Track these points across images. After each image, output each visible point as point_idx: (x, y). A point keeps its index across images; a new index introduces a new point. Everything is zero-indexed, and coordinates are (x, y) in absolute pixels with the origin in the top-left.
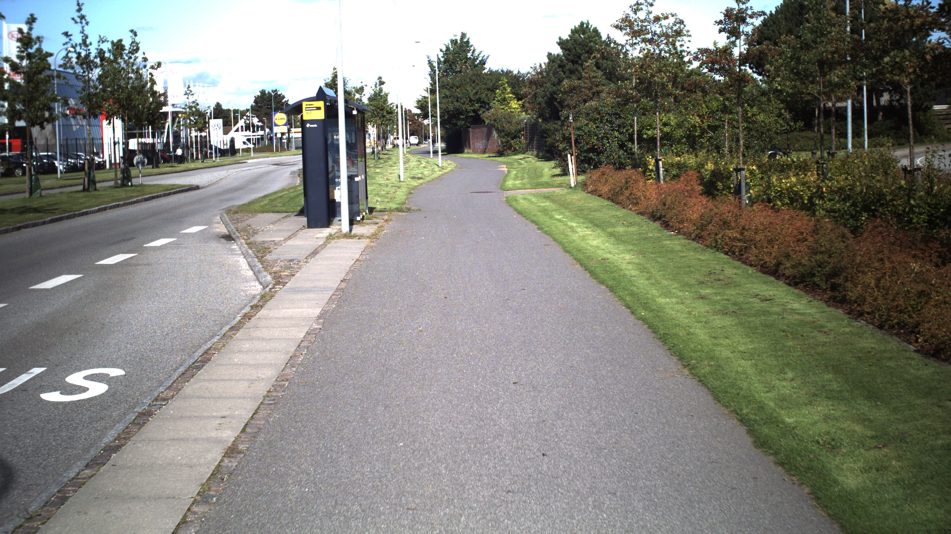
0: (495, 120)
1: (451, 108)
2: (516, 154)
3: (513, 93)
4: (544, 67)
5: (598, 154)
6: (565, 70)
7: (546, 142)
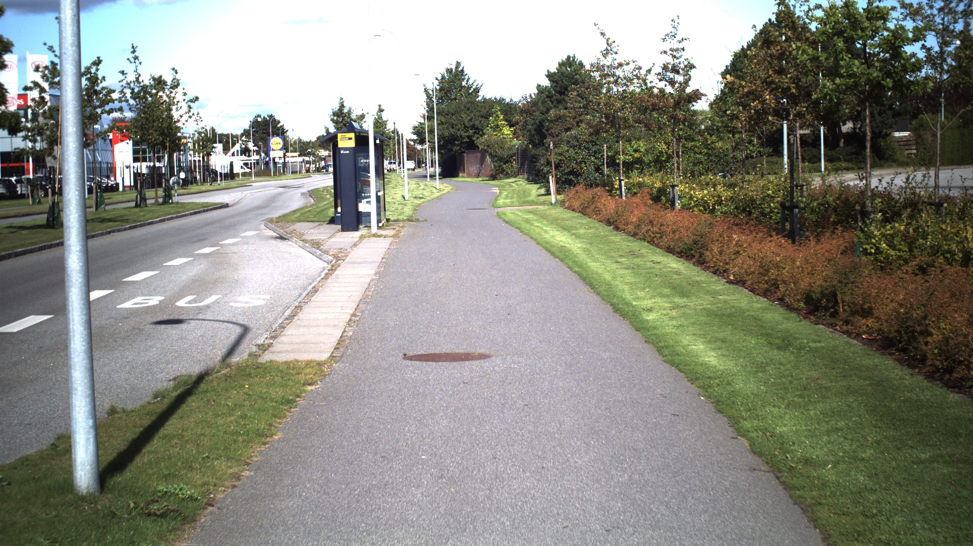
0: (488, 146)
1: (446, 134)
2: (508, 178)
3: (506, 120)
4: (534, 97)
5: (577, 176)
6: (553, 100)
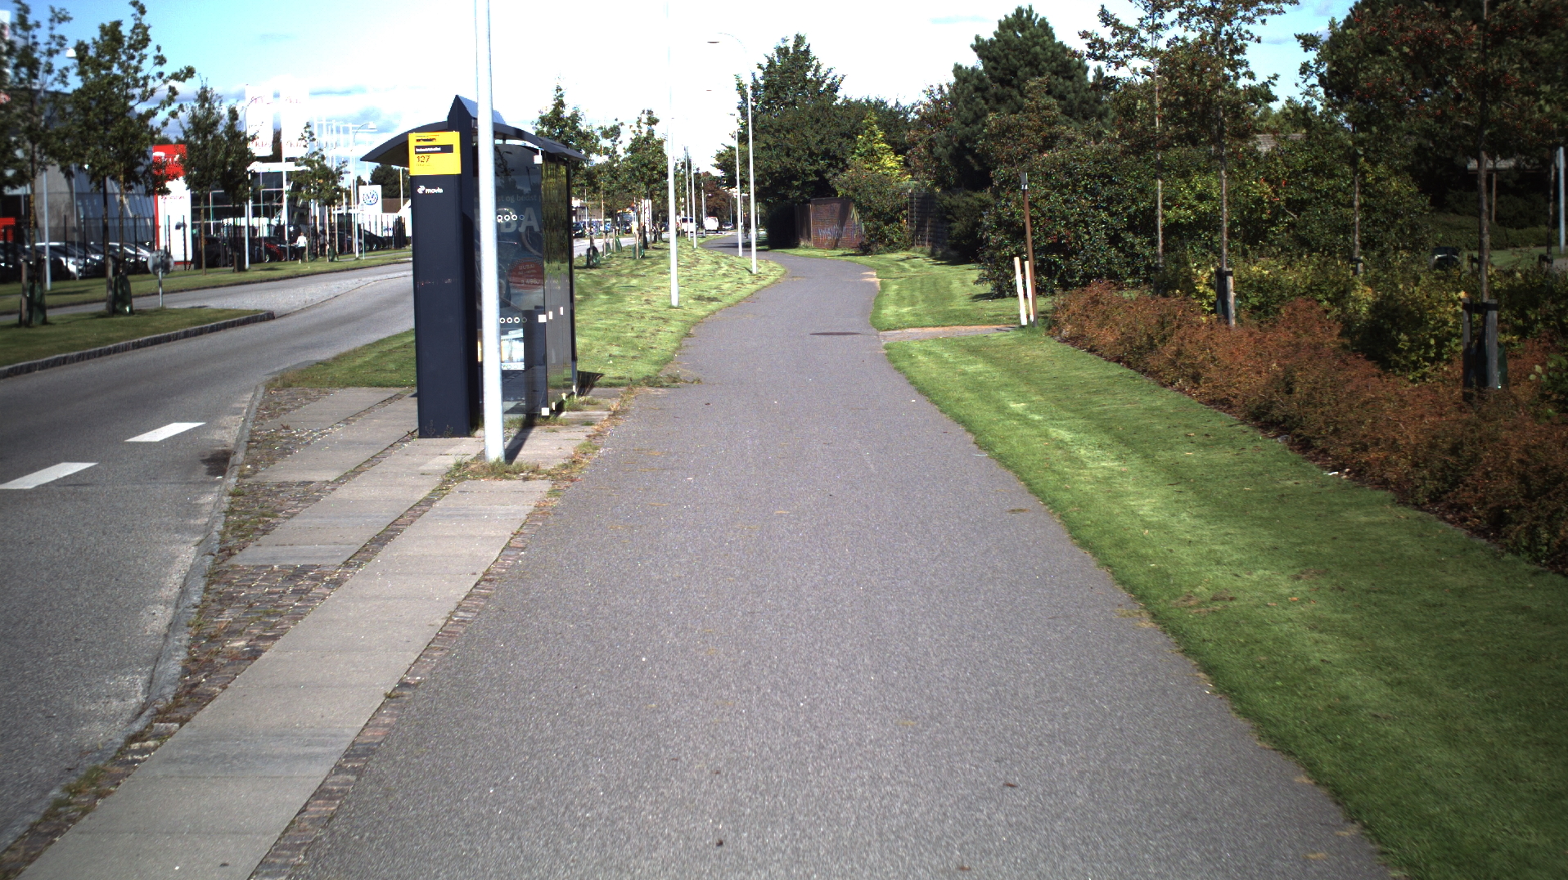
0: (855, 190)
1: (776, 166)
2: (892, 251)
3: (888, 142)
4: (946, 90)
5: (1067, 258)
6: (987, 96)
7: (951, 229)
